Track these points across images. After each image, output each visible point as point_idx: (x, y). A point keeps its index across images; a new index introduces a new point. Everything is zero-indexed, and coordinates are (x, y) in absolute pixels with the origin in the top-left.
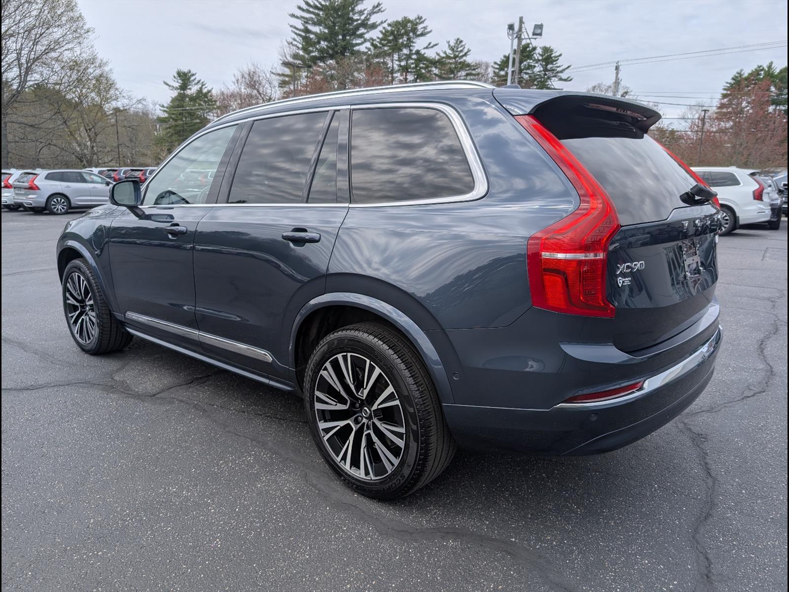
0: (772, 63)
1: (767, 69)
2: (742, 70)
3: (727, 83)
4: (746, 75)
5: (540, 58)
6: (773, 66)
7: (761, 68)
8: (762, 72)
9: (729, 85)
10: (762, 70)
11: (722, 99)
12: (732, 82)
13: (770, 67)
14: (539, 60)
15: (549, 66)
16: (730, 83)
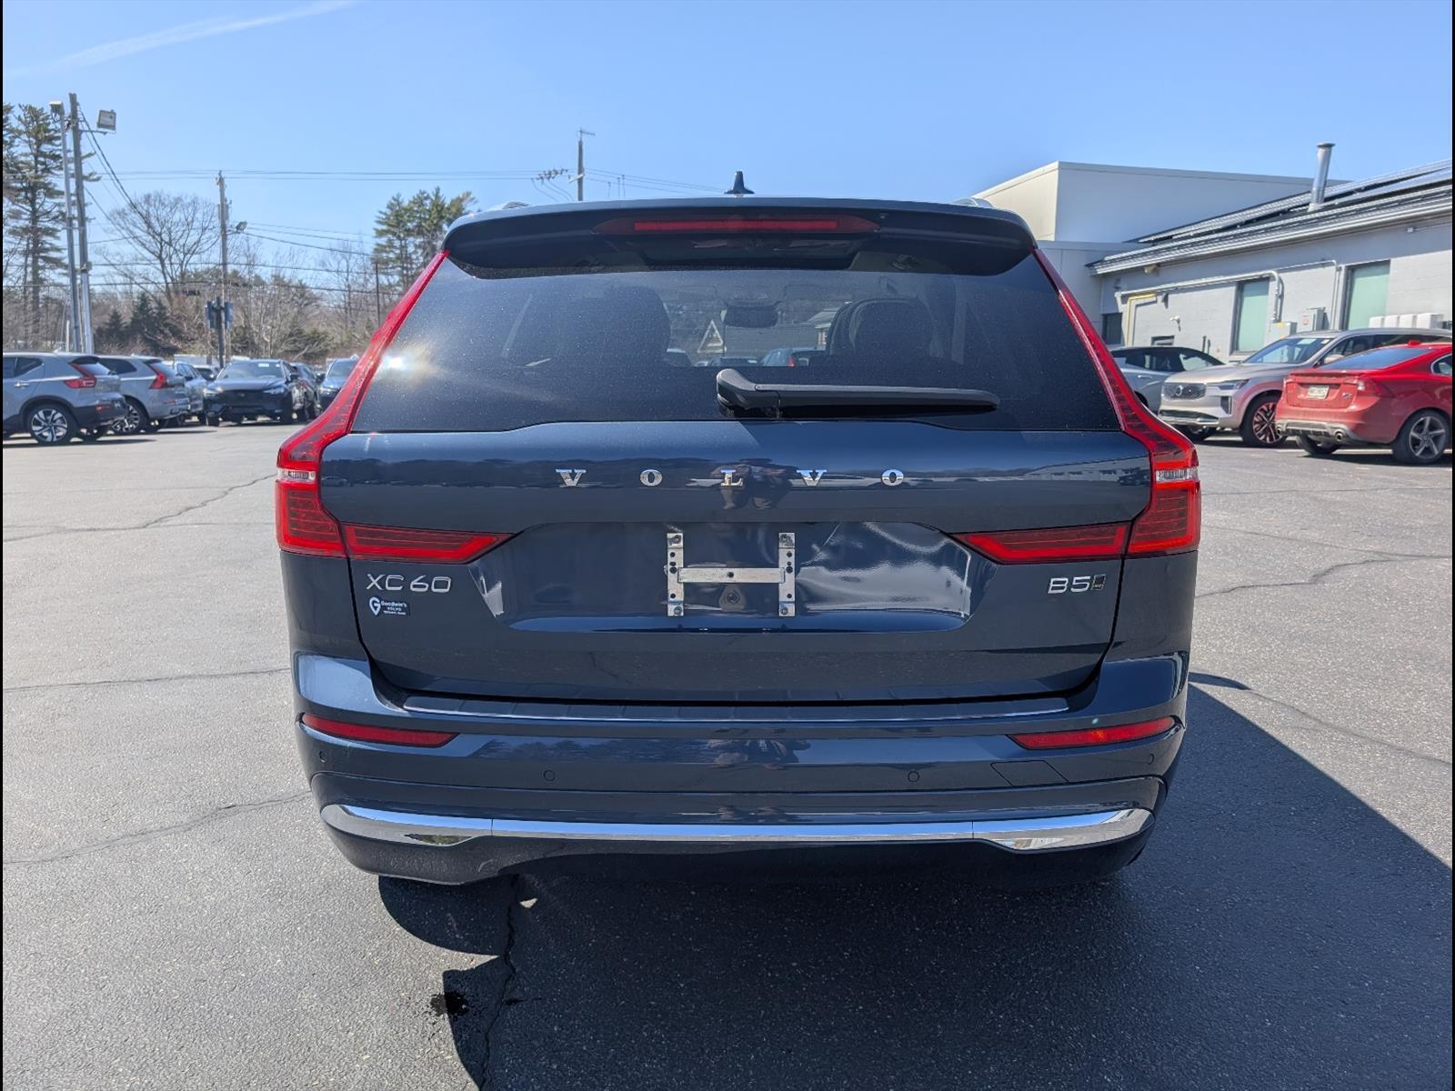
0: (438, 190)
1: (433, 198)
2: (399, 195)
3: (381, 212)
4: (406, 204)
5: (22, 128)
6: (441, 194)
7: (425, 195)
8: (428, 202)
9: (384, 217)
10: (426, 198)
11: (376, 237)
12: (389, 212)
13: (437, 196)
14: (20, 133)
15: (46, 148)
16: (385, 214)
